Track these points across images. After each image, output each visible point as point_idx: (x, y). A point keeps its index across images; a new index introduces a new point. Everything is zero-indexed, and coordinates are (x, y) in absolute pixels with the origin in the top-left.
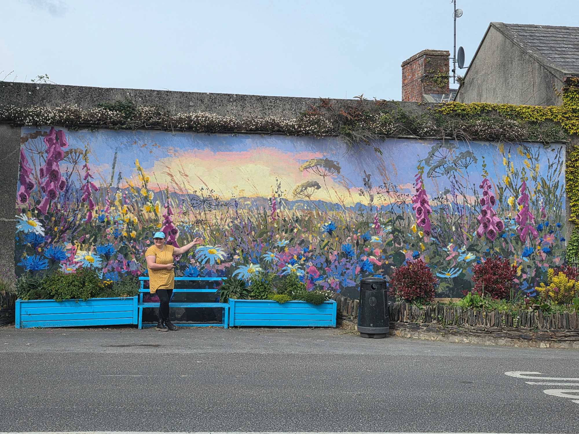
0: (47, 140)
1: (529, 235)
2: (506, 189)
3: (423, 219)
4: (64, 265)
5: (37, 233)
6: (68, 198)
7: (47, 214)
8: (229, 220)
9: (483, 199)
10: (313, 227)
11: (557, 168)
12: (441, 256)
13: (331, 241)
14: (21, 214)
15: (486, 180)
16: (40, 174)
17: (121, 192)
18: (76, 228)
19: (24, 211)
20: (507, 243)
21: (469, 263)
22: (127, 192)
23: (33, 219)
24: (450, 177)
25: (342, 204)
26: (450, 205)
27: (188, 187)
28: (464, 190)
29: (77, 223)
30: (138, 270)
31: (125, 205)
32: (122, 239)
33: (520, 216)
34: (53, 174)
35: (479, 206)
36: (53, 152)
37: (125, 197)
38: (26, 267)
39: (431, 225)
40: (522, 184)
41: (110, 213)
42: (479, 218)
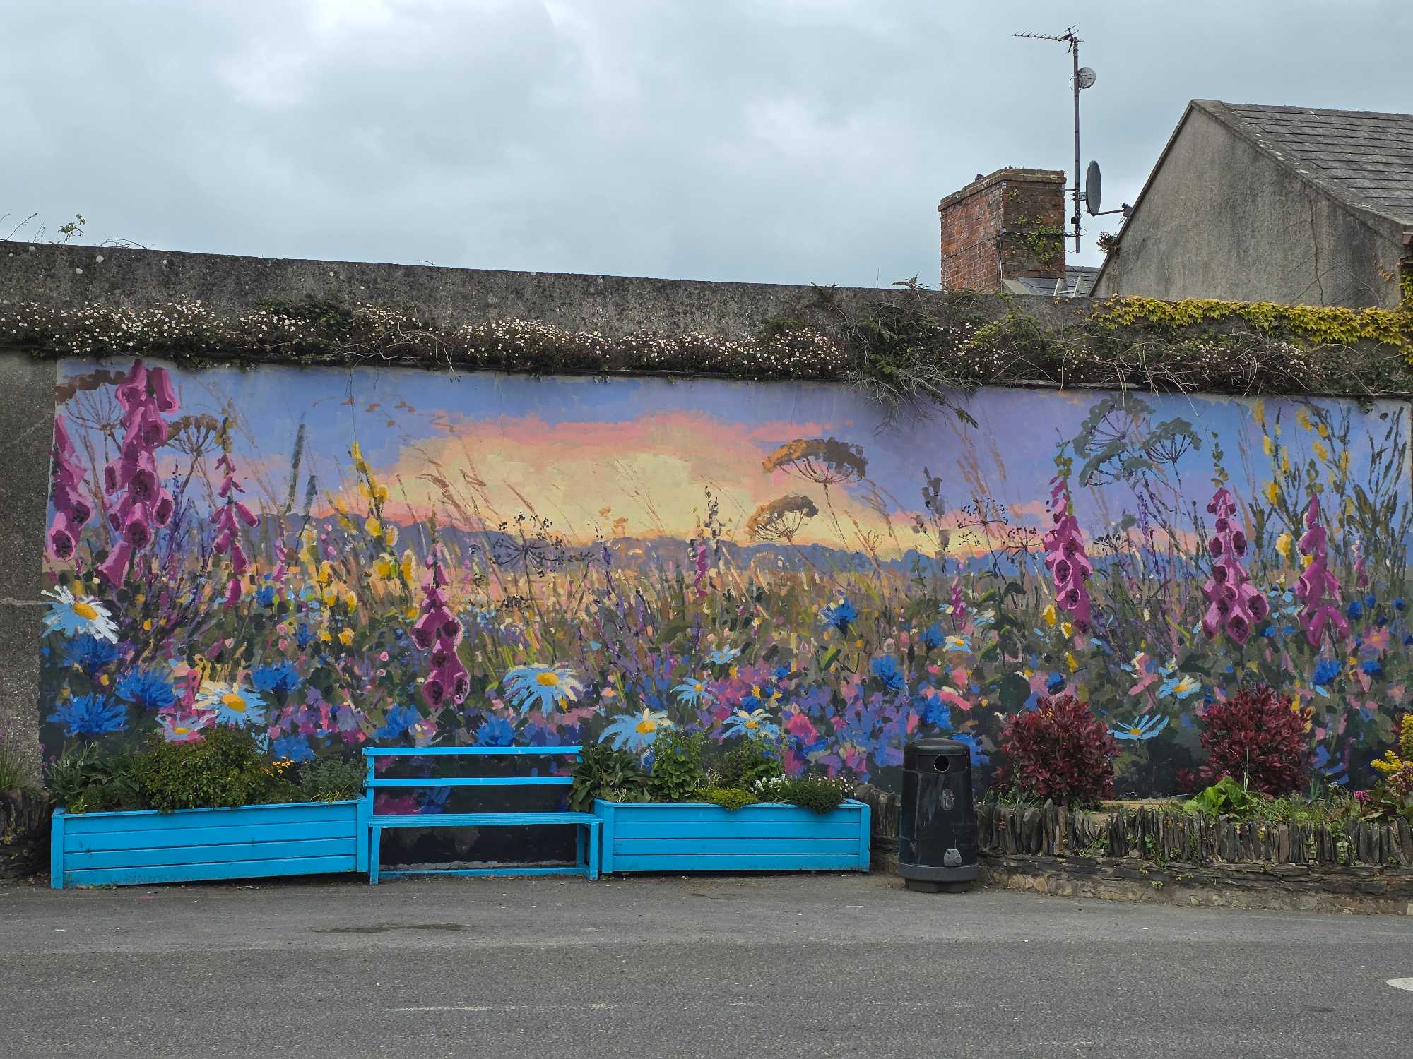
0: (123, 394)
1: (1329, 631)
2: (1270, 514)
3: (1071, 590)
4: (169, 719)
5: (98, 637)
6: (179, 546)
7: (123, 587)
8: (588, 598)
9: (1216, 540)
10: (798, 614)
11: (1391, 462)
12: (1115, 683)
13: (846, 648)
14: (57, 588)
15: (1222, 493)
16: (106, 482)
17: (315, 527)
18: (199, 623)
19: (64, 579)
20: (1276, 650)
21: (1187, 703)
22: (330, 528)
23: (87, 600)
24: (1135, 483)
25: (870, 554)
26: (1137, 554)
27: (484, 512)
28: (1171, 519)
29: (203, 608)
30: (359, 730)
31: (325, 562)
32: (317, 650)
33: (1307, 582)
34: (141, 482)
35: (1207, 557)
36: (140, 426)
37: (324, 541)
38: (67, 725)
39: (1092, 606)
40: (1310, 502)
41: (287, 582)
42: (1208, 587)
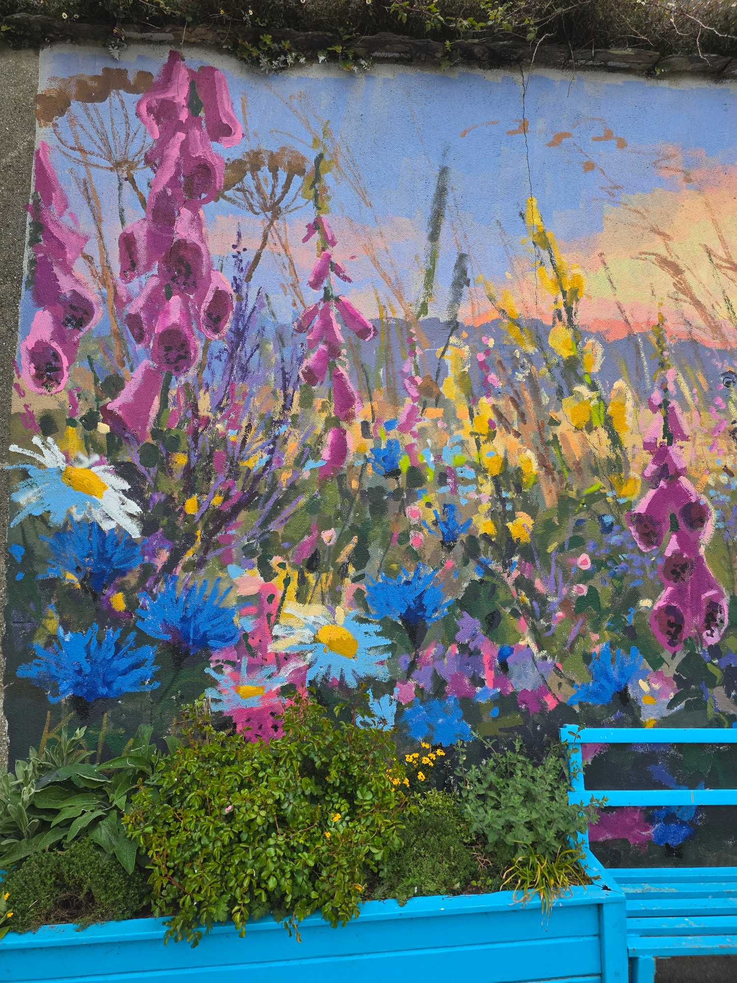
0: (150, 110)
4: (228, 670)
5: (107, 526)
6: (244, 370)
7: (150, 440)
14: (36, 440)
16: (122, 259)
17: (466, 341)
18: (279, 503)
19: (48, 426)
22: (491, 343)
23: (87, 462)
29: (285, 477)
30: (544, 690)
31: (484, 400)
32: (472, 549)
34: (181, 261)
36: (178, 164)
37: (482, 365)
38: (53, 681)
41: (421, 434)
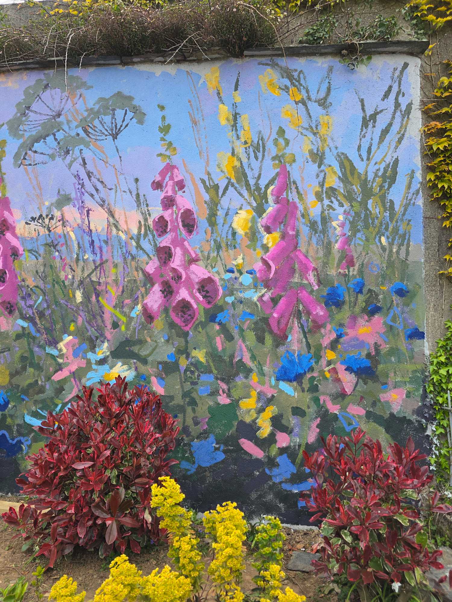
1: (299, 318)
2: (226, 189)
11: (390, 125)
15: (170, 168)
20: (230, 338)
24: (72, 162)
26: (72, 234)
28: (111, 197)
33: (271, 263)
35: (150, 237)
39: (21, 287)
40: (278, 174)
42: (151, 268)
